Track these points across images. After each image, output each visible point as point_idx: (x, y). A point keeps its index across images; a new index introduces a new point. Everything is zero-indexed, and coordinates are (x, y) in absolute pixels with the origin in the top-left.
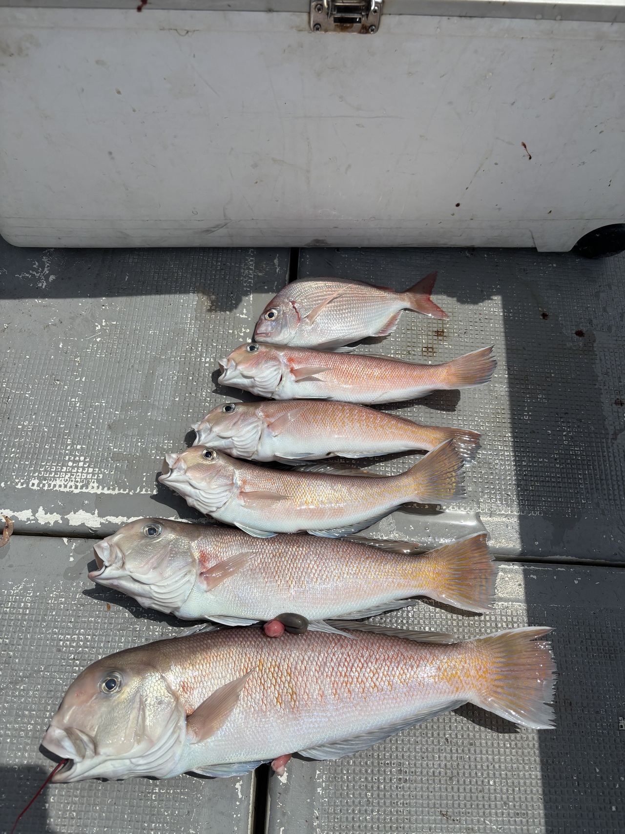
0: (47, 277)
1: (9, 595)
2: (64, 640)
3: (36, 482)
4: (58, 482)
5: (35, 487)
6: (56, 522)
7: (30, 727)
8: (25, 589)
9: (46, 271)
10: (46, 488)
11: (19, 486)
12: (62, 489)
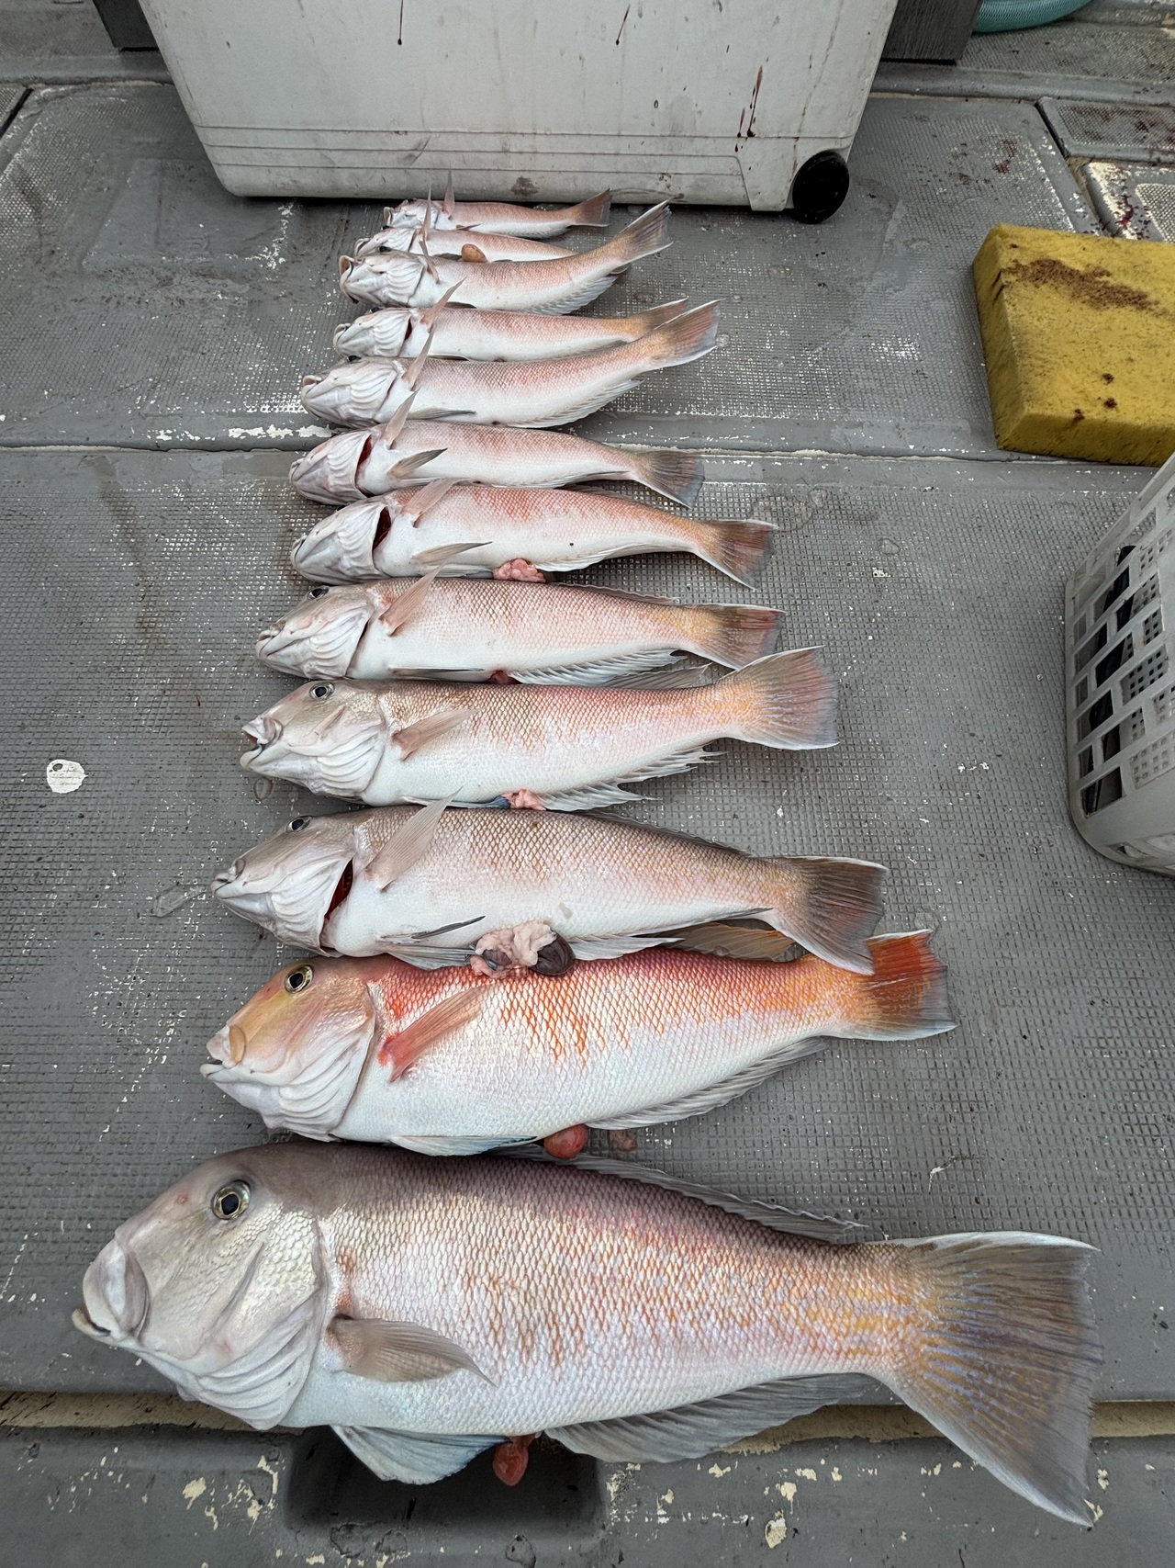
0: (276, 259)
1: (241, 491)
2: (295, 523)
3: (267, 407)
4: (289, 406)
5: (266, 411)
6: (287, 436)
7: (261, 588)
8: (256, 487)
9: (276, 254)
10: (277, 411)
11: (250, 411)
12: (293, 411)
